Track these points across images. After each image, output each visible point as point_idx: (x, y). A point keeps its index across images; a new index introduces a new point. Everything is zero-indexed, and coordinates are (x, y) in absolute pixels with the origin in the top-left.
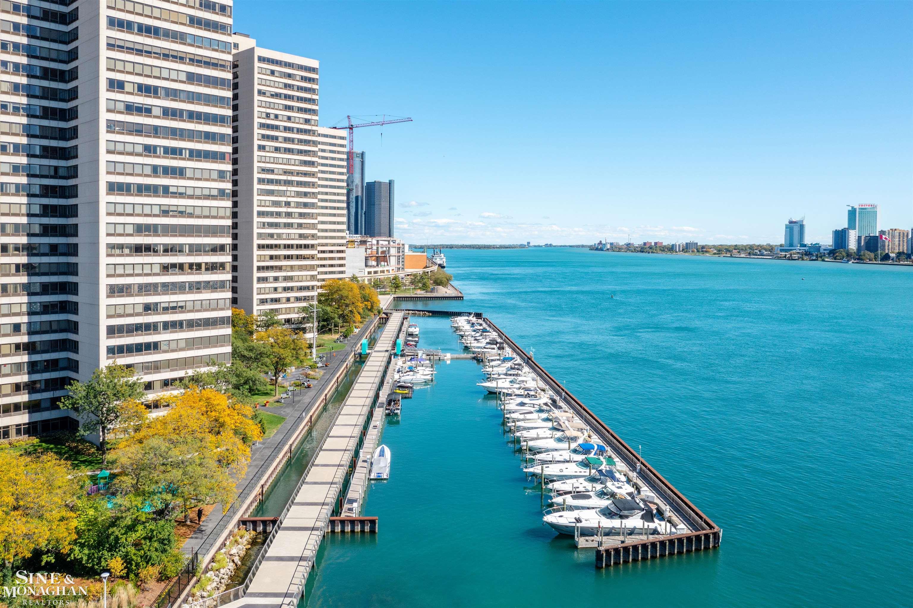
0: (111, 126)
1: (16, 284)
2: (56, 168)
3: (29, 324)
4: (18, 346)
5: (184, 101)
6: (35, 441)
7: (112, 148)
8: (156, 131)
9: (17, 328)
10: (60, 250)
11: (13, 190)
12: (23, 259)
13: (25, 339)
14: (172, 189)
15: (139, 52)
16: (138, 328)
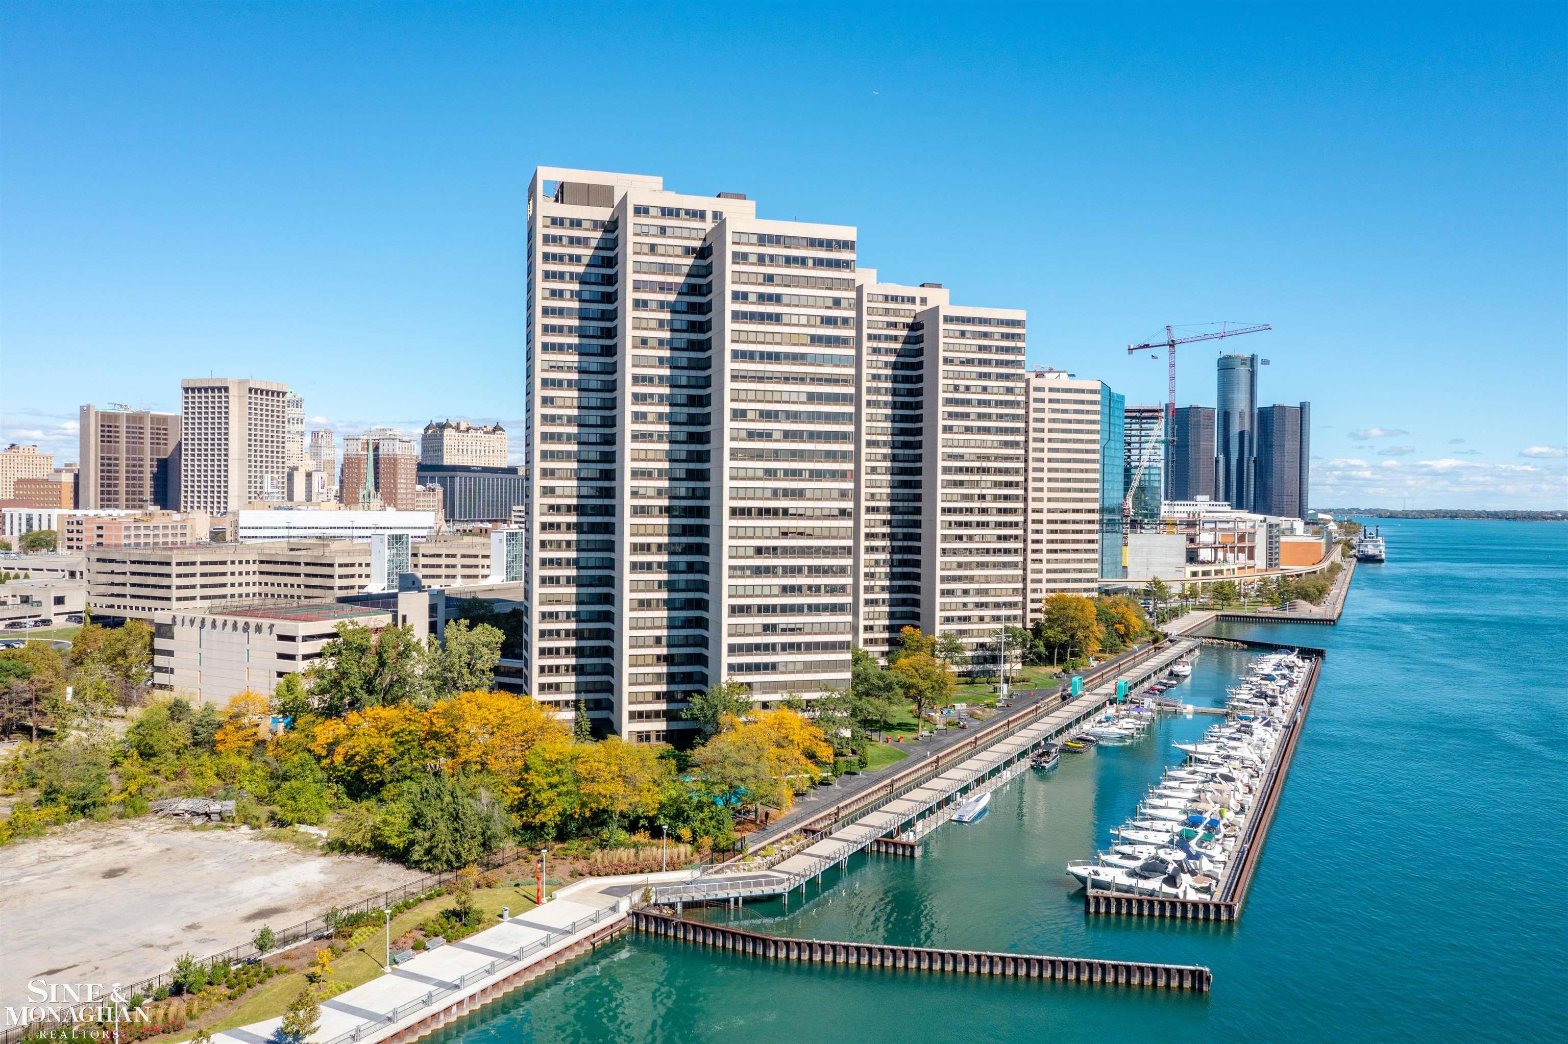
0: (735, 454)
1: (658, 600)
2: (694, 489)
3: (669, 637)
4: (659, 657)
5: (804, 422)
6: (670, 747)
7: (735, 474)
8: (776, 455)
9: (658, 640)
10: (696, 567)
11: (657, 512)
12: (664, 577)
13: (664, 651)
14: (790, 511)
15: (761, 379)
16: (757, 647)
